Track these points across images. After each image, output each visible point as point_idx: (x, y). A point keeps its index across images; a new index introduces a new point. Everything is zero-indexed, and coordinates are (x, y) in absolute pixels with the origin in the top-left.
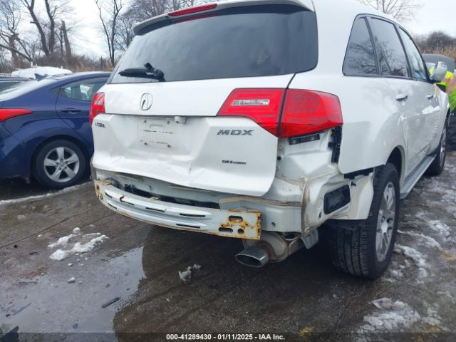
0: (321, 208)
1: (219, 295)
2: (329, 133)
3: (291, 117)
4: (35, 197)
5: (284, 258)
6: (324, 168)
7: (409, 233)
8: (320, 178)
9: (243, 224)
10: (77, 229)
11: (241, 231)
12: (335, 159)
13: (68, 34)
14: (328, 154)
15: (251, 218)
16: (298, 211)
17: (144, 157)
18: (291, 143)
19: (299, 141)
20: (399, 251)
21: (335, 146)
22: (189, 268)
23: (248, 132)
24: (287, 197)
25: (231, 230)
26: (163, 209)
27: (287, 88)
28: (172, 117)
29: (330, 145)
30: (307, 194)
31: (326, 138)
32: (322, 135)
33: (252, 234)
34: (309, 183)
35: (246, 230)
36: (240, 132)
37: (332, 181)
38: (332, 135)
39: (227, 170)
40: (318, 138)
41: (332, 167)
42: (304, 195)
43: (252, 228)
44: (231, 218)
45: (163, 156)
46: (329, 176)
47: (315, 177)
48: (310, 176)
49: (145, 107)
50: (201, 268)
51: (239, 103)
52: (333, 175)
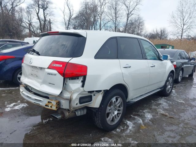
0: (78, 101)
1: (52, 129)
2: (82, 77)
3: (68, 71)
4: (13, 88)
5: (67, 118)
6: (79, 88)
7: (135, 117)
8: (77, 92)
9: (52, 104)
10: (19, 101)
11: (51, 107)
12: (83, 86)
13: (51, 24)
14: (81, 84)
15: (54, 103)
16: (68, 102)
17: (31, 79)
18: (70, 79)
19: (72, 79)
20: (126, 123)
21: (83, 82)
22: (48, 119)
23: (55, 75)
24: (66, 97)
25: (48, 106)
26: (31, 97)
27: (68, 62)
28: (37, 67)
29: (82, 81)
30: (72, 96)
31: (81, 79)
32: (79, 78)
33: (54, 108)
34: (74, 93)
35: (53, 107)
36: (53, 74)
37: (82, 93)
38: (83, 78)
39: (50, 86)
40: (78, 79)
41: (82, 89)
42: (71, 97)
43: (54, 106)
44: (49, 102)
45: (36, 79)
46: (80, 92)
47: (75, 91)
48: (73, 91)
49: (31, 63)
50: (52, 120)
51: (55, 65)
52: (82, 91)
